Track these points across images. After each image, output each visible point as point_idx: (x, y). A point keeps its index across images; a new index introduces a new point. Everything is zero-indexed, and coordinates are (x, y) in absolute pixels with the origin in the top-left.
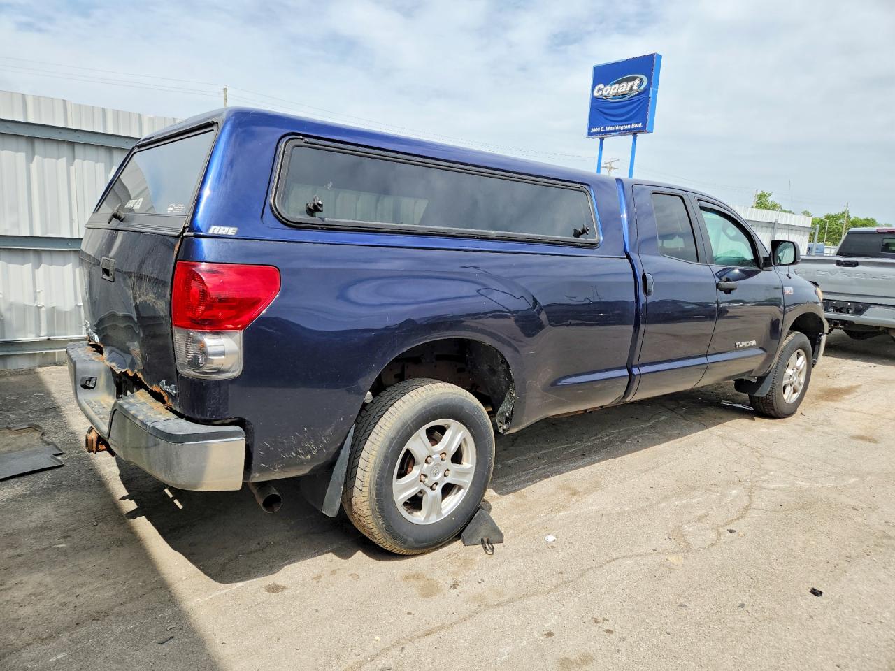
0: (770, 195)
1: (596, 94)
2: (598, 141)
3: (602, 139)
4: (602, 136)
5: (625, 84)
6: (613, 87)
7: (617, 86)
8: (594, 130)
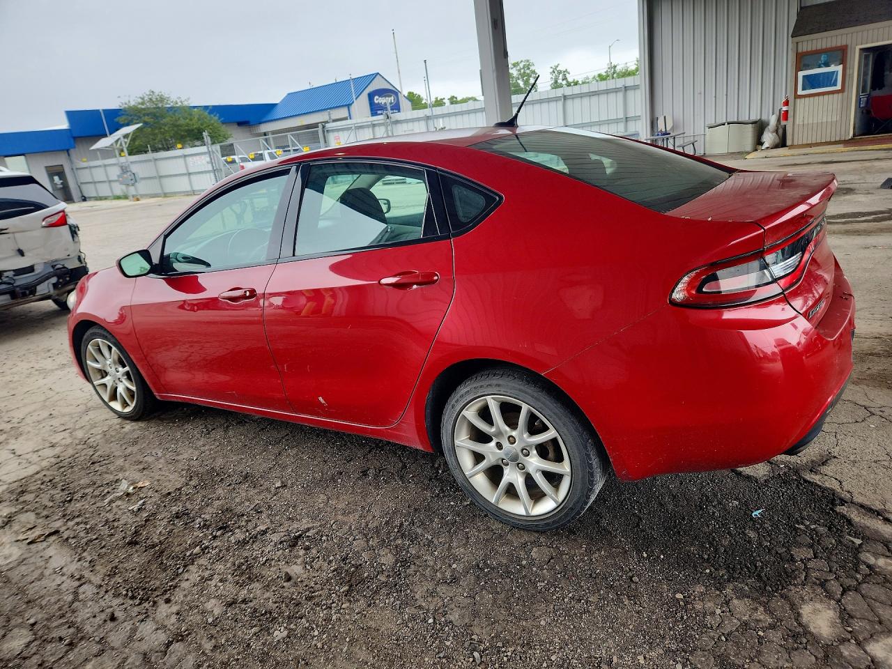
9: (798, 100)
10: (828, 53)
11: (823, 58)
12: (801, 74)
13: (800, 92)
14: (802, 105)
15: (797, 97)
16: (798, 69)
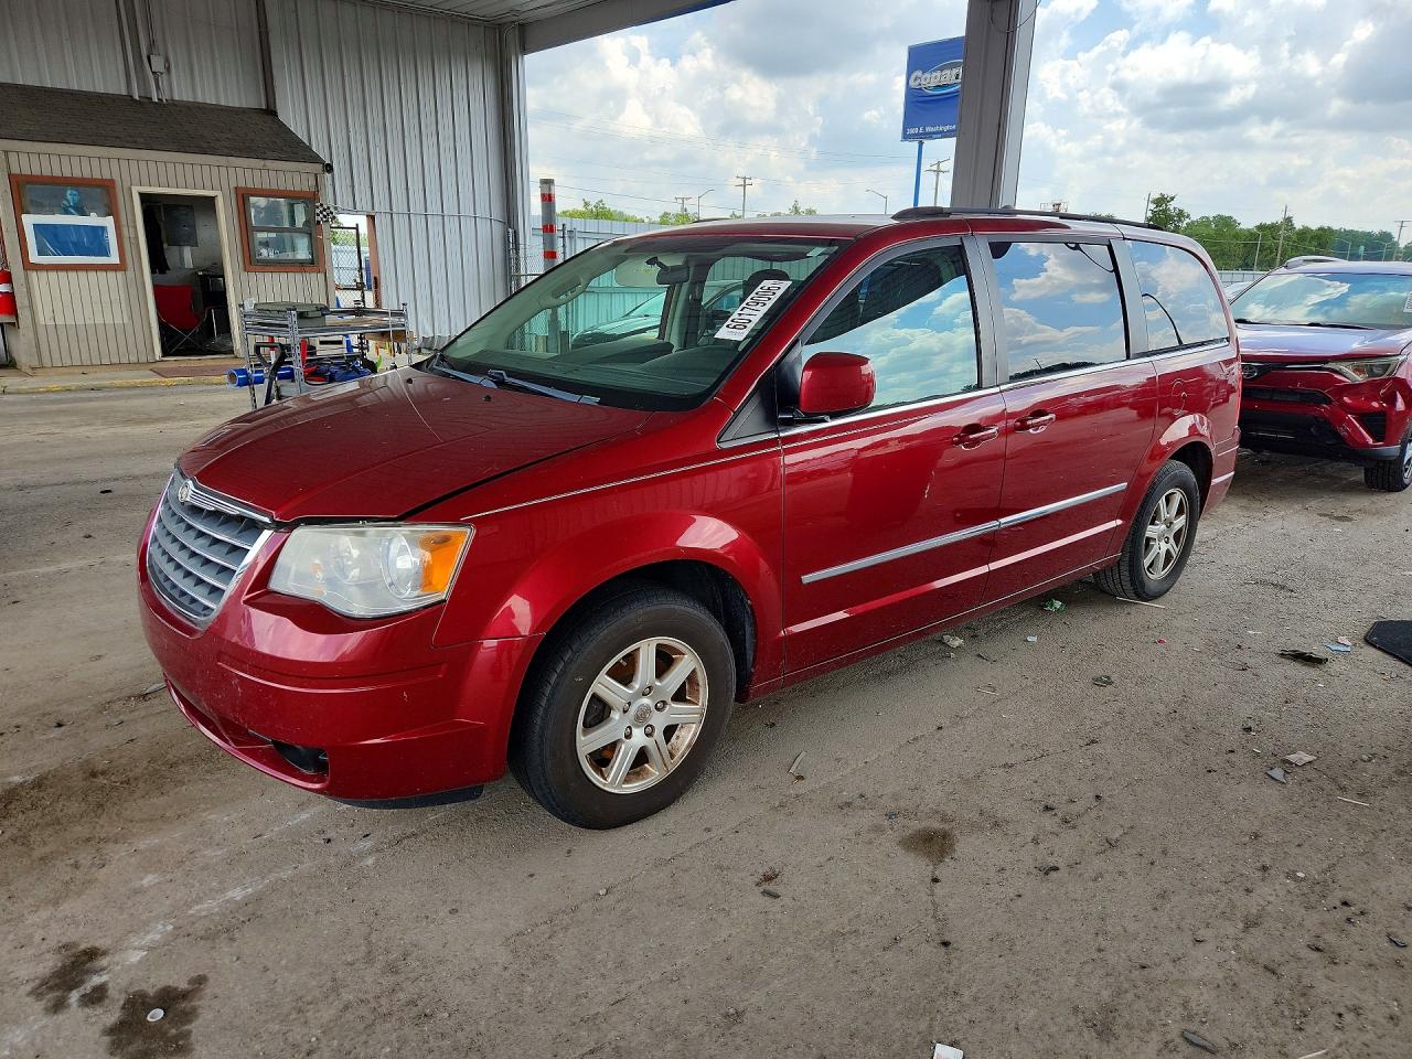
0: (1172, 199)
1: (912, 84)
2: (916, 144)
3: (921, 144)
4: (921, 137)
5: (948, 72)
6: (934, 74)
7: (938, 74)
8: (911, 131)
9: (33, 275)
10: (81, 189)
11: (71, 195)
12: (29, 220)
13: (34, 257)
14: (45, 289)
15: (28, 267)
16: (20, 209)
